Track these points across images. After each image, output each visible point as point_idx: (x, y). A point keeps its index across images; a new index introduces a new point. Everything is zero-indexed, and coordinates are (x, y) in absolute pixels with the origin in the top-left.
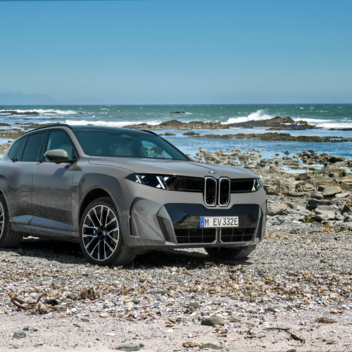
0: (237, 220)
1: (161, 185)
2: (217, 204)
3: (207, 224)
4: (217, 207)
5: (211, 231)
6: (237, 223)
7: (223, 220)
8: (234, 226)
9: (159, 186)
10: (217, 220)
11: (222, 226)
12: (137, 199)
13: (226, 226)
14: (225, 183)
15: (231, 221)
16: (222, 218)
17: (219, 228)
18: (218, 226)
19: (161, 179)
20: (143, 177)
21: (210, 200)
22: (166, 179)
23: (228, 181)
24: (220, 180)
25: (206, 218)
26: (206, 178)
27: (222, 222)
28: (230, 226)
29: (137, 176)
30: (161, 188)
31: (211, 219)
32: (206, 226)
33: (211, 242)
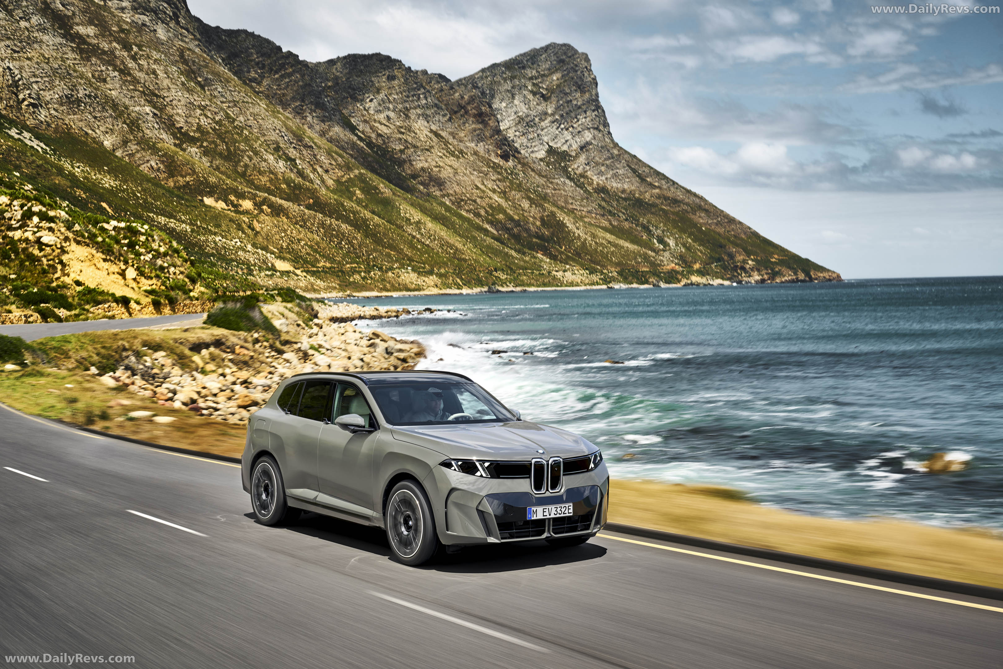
0: (571, 508)
1: (481, 472)
2: (547, 490)
3: (535, 516)
4: (548, 494)
5: (541, 523)
6: (571, 511)
7: (554, 510)
8: (567, 515)
9: (478, 474)
10: (547, 510)
11: (553, 516)
12: (453, 490)
13: (558, 516)
14: (556, 465)
15: (563, 510)
16: (553, 507)
17: (549, 519)
18: (548, 517)
19: (480, 464)
20: (460, 463)
21: (538, 487)
22: (487, 464)
23: (560, 463)
24: (550, 462)
25: (534, 509)
26: (533, 461)
27: (554, 511)
28: (562, 515)
29: (453, 462)
30: (481, 476)
31: (540, 509)
32: (535, 518)
33: (540, 535)
